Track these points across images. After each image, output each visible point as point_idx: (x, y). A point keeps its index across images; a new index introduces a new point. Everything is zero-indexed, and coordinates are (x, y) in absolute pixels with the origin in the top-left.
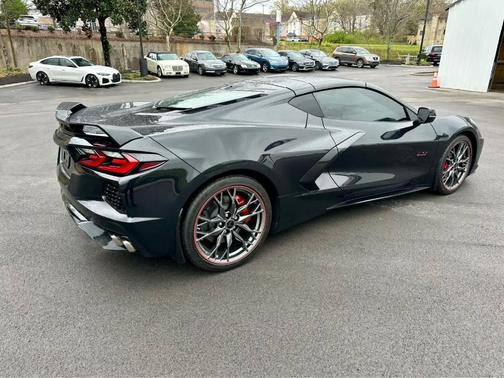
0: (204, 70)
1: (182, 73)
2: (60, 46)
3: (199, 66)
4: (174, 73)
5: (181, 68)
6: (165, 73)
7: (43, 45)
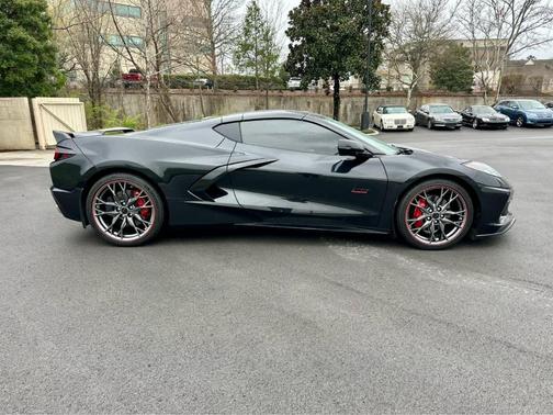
0: (433, 124)
1: (405, 127)
2: (309, 103)
3: (429, 119)
4: (395, 127)
5: (404, 121)
6: (386, 127)
7: (295, 103)
